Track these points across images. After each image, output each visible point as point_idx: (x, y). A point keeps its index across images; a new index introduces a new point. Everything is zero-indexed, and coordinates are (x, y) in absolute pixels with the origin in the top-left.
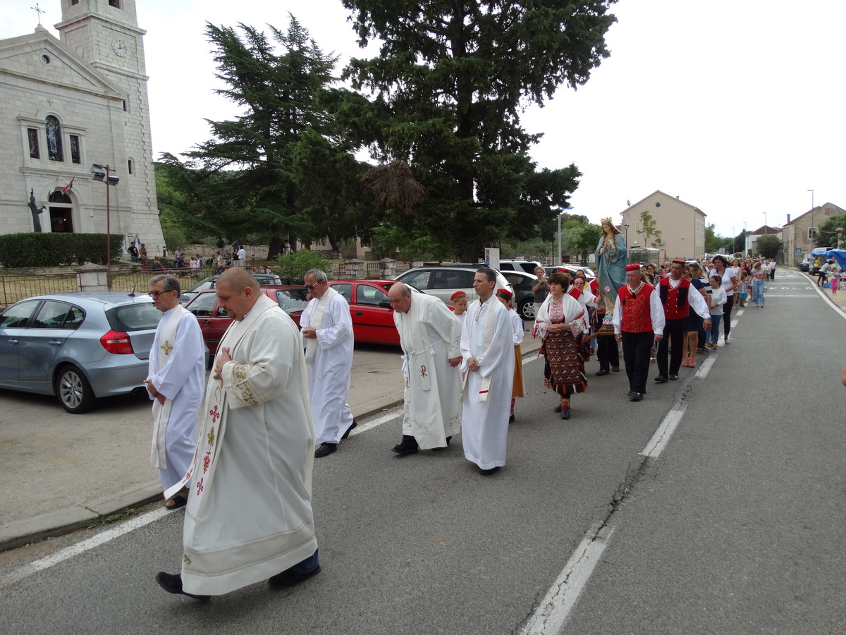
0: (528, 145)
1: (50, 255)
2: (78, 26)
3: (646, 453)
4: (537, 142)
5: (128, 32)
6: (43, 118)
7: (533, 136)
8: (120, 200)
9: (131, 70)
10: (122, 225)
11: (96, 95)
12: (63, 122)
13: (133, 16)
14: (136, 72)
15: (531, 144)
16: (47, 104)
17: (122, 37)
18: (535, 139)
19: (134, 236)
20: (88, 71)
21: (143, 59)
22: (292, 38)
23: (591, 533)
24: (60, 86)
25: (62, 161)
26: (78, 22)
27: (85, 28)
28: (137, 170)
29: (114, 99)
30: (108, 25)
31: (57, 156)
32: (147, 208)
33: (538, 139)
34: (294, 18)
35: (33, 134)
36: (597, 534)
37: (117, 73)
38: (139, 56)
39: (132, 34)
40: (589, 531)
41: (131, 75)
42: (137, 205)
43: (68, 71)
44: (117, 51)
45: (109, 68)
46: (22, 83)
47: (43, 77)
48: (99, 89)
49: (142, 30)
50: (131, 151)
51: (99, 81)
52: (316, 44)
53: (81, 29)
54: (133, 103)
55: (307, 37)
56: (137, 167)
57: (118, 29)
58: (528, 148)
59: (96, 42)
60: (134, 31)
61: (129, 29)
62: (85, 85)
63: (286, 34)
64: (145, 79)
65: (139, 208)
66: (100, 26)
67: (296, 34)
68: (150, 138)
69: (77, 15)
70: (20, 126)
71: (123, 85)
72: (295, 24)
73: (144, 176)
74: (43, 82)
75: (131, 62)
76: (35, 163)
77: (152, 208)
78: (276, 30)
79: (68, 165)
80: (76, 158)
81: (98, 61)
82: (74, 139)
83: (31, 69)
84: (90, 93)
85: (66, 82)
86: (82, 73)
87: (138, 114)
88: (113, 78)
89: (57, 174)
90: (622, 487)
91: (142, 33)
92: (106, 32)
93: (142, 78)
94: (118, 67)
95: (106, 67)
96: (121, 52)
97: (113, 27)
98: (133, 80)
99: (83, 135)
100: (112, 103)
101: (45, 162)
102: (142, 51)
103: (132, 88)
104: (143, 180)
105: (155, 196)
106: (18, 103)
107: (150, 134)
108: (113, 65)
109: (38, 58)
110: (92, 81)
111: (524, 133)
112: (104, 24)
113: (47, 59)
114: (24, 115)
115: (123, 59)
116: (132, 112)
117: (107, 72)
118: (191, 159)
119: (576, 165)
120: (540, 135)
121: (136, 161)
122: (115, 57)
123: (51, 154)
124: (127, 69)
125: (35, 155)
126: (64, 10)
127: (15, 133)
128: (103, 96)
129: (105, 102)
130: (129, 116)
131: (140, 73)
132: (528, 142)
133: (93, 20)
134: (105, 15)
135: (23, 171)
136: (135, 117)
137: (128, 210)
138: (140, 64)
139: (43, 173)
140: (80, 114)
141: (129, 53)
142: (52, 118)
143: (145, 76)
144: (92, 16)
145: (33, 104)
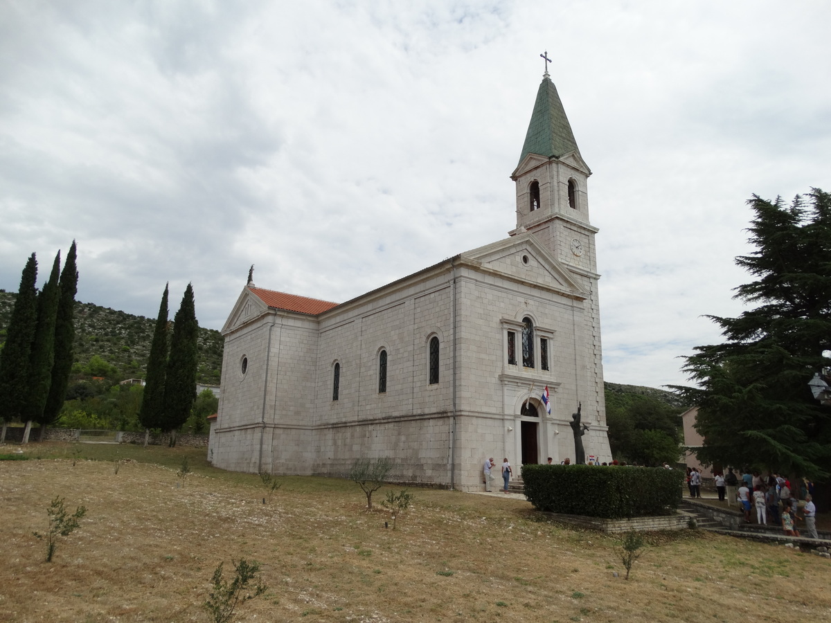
2: (537, 229)
5: (583, 232)
6: (520, 320)
9: (585, 269)
11: (563, 295)
12: (537, 323)
13: (587, 216)
14: (589, 270)
16: (524, 306)
17: (577, 236)
20: (555, 269)
21: (595, 257)
24: (535, 286)
25: (533, 368)
27: (546, 230)
29: (577, 298)
30: (569, 226)
31: (529, 362)
32: (597, 423)
35: (511, 335)
37: (574, 272)
38: (591, 255)
39: (587, 233)
41: (586, 273)
42: (591, 421)
43: (542, 271)
44: (575, 250)
46: (507, 284)
47: (523, 277)
48: (565, 289)
49: (595, 228)
51: (568, 282)
53: (541, 232)
57: (575, 229)
59: (558, 243)
60: (589, 230)
61: (584, 228)
62: (554, 285)
64: (596, 277)
65: (592, 423)
66: (562, 227)
69: (537, 219)
70: (502, 329)
74: (522, 283)
75: (585, 261)
76: (512, 370)
77: (602, 424)
79: (536, 373)
80: (545, 367)
81: (562, 261)
82: (544, 342)
83: (514, 269)
84: (558, 293)
85: (540, 281)
86: (553, 273)
87: (590, 315)
89: (530, 383)
91: (594, 231)
92: (567, 232)
93: (594, 276)
94: (574, 265)
95: (568, 267)
96: (577, 252)
97: (573, 227)
98: (586, 279)
99: (552, 339)
101: (519, 370)
102: (594, 249)
106: (502, 305)
108: (572, 264)
109: (519, 259)
110: (560, 279)
112: (565, 224)
113: (525, 259)
114: (506, 317)
115: (578, 258)
122: (573, 256)
123: (524, 360)
124: (582, 268)
125: (512, 361)
126: (520, 217)
127: (498, 336)
128: (568, 296)
130: (583, 317)
131: (592, 271)
133: (556, 221)
134: (567, 215)
135: (503, 378)
136: (587, 318)
138: (592, 263)
139: (518, 381)
140: (549, 315)
141: (583, 252)
142: (527, 320)
143: (596, 275)
144: (557, 217)
145: (516, 306)
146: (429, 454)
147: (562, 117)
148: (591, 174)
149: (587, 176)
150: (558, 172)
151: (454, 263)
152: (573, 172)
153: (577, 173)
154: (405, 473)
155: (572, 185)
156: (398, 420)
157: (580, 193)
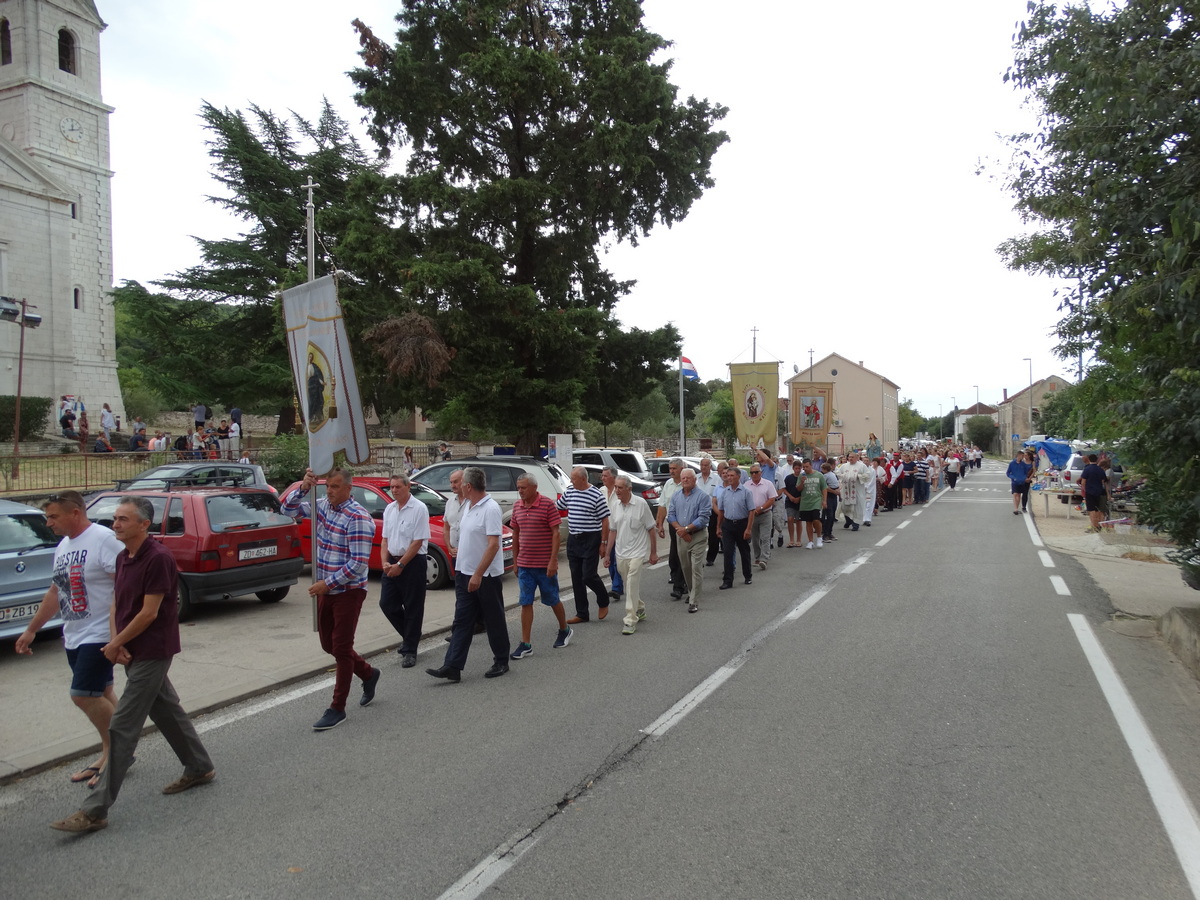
0: (616, 296)
2: (9, 94)
3: (648, 730)
4: (628, 292)
5: (86, 109)
7: (622, 284)
8: (57, 346)
9: (88, 162)
10: (58, 382)
11: (30, 194)
13: (96, 86)
14: (94, 164)
15: (619, 294)
17: (76, 115)
18: (625, 287)
19: (76, 398)
20: (19, 160)
21: (107, 146)
22: (324, 132)
23: (504, 848)
26: (10, 89)
27: (20, 99)
28: (87, 304)
29: (57, 200)
30: (56, 97)
32: (99, 359)
33: (629, 288)
34: (328, 106)
36: (512, 848)
37: (65, 164)
38: (101, 142)
39: (93, 111)
40: (504, 845)
41: (88, 168)
42: (84, 354)
44: (67, 133)
45: (53, 157)
48: (38, 188)
49: (108, 107)
50: (77, 278)
51: (35, 175)
52: (357, 142)
53: (13, 100)
54: (87, 208)
55: (345, 132)
56: (87, 299)
57: (71, 103)
58: (616, 300)
59: (36, 120)
60: (96, 108)
61: (88, 104)
62: (13, 179)
63: (315, 126)
64: (108, 174)
65: (87, 358)
66: (42, 98)
67: (330, 127)
68: (110, 257)
69: (8, 79)
71: (72, 183)
72: (329, 113)
73: (97, 312)
75: (88, 150)
77: (108, 359)
78: (301, 120)
81: (36, 145)
84: (20, 191)
86: (8, 161)
87: (94, 223)
88: (58, 171)
90: (587, 780)
91: (108, 111)
92: (53, 107)
93: (104, 173)
94: (67, 156)
95: (48, 155)
96: (73, 136)
97: (64, 100)
98: (89, 175)
99: (5, 251)
100: (53, 207)
102: (107, 135)
103: (88, 186)
104: (97, 317)
105: (113, 342)
107: (111, 253)
108: (59, 153)
110: (24, 173)
111: (611, 279)
112: (49, 95)
115: (75, 146)
116: (85, 220)
117: (49, 163)
118: (165, 291)
119: (674, 325)
120: (632, 283)
121: (86, 290)
122: (64, 142)
124: (80, 159)
128: (40, 197)
129: (42, 204)
130: (80, 225)
131: (101, 166)
132: (615, 291)
133: (32, 88)
134: (52, 82)
136: (89, 228)
137: (69, 360)
138: (102, 154)
140: (2, 219)
141: (85, 138)
143: (110, 171)
144: (31, 83)
148: (106, 26)
149: (101, 30)
150: (37, 14)
152: (68, 18)
153: (77, 20)
155: (66, 41)
157: (83, 52)
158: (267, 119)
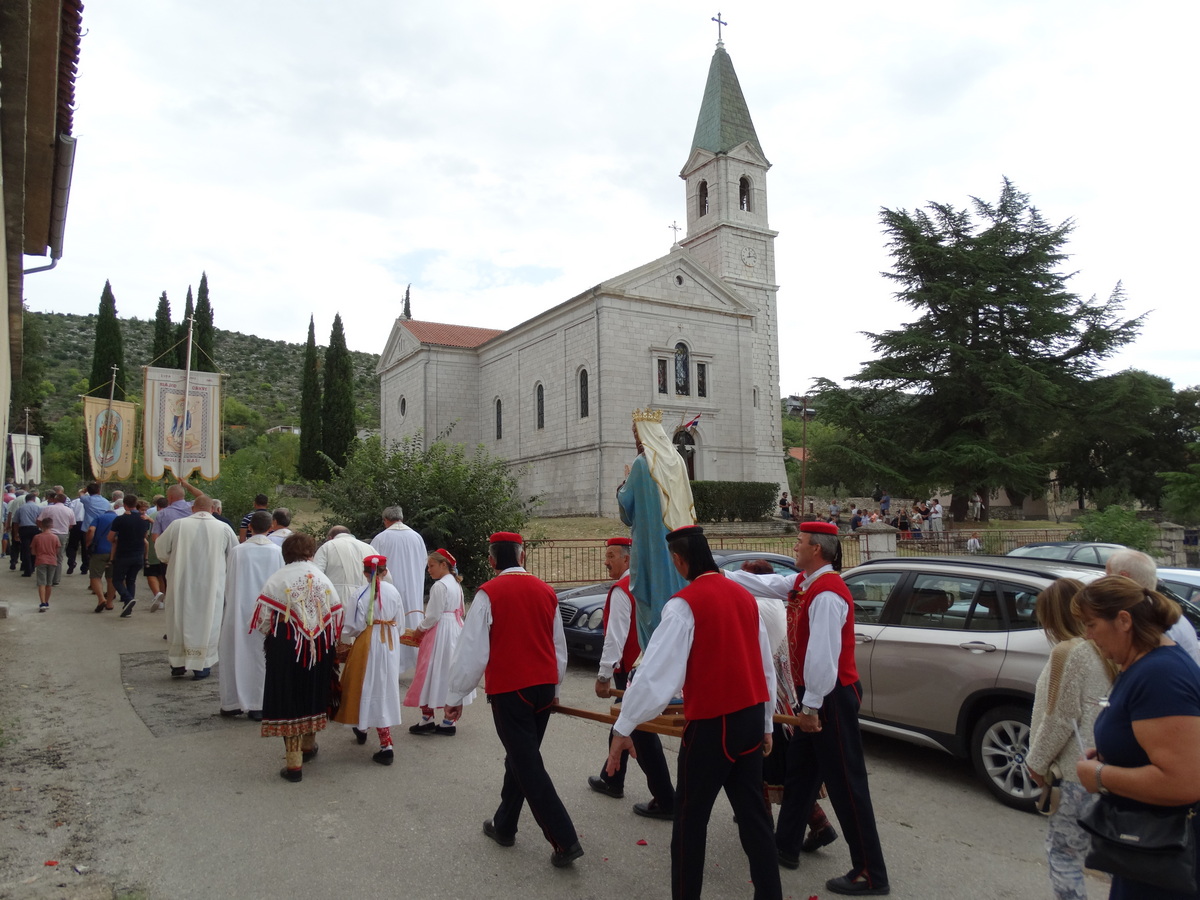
1: (705, 508)
2: (706, 238)
5: (758, 237)
6: (672, 346)
8: (745, 439)
9: (760, 281)
10: (745, 471)
11: (726, 314)
12: (692, 349)
13: (764, 217)
14: (764, 282)
16: (677, 330)
17: (751, 244)
20: (717, 288)
21: (773, 266)
22: (1003, 210)
24: (691, 309)
25: (688, 394)
26: (707, 234)
27: (714, 240)
28: (761, 402)
29: (743, 317)
30: (739, 233)
31: (683, 389)
32: (770, 449)
34: (1008, 183)
35: (662, 363)
37: (745, 286)
38: (769, 263)
39: (763, 238)
41: (760, 286)
42: (762, 447)
43: (699, 290)
44: (746, 260)
45: (738, 281)
46: (656, 309)
47: (676, 300)
48: (729, 308)
49: (773, 232)
50: (758, 380)
51: (729, 298)
52: (1038, 213)
53: (711, 241)
54: (760, 317)
55: (1024, 205)
56: (762, 398)
57: (748, 235)
59: (726, 254)
60: (765, 235)
61: (760, 233)
62: (715, 305)
63: (996, 206)
64: (775, 289)
65: (762, 449)
66: (731, 235)
67: (1010, 203)
68: (777, 361)
69: (704, 227)
70: (651, 357)
71: (751, 298)
72: (1009, 191)
73: (769, 408)
74: (675, 306)
75: (760, 271)
76: (662, 399)
77: (777, 449)
78: (982, 203)
79: (693, 400)
80: (702, 392)
81: (727, 275)
82: (702, 367)
83: (665, 292)
84: (720, 313)
85: (697, 303)
86: (713, 291)
87: (765, 332)
88: (741, 291)
89: (683, 411)
91: (773, 235)
92: (736, 241)
93: (772, 288)
94: (746, 279)
95: (734, 281)
96: (750, 261)
97: (744, 234)
98: (761, 292)
99: (710, 363)
100: (741, 322)
101: (672, 398)
102: (773, 256)
103: (761, 302)
104: (768, 413)
105: (781, 434)
106: (651, 332)
107: (778, 356)
108: (741, 277)
109: (672, 280)
110: (723, 299)
112: (734, 232)
113: (680, 280)
114: (656, 345)
115: (751, 269)
116: (759, 331)
117: (734, 287)
121: (761, 390)
122: (744, 268)
123: (678, 387)
124: (755, 280)
125: (663, 389)
126: (690, 224)
127: (647, 365)
128: (732, 315)
129: (732, 321)
130: (756, 335)
131: (770, 283)
133: (724, 229)
134: (737, 221)
136: (762, 336)
137: (753, 452)
138: (770, 273)
139: (671, 410)
140: (708, 339)
141: (758, 261)
142: (682, 346)
143: (774, 286)
144: (724, 225)
145: (665, 331)
146: (582, 486)
147: (737, 98)
148: (770, 166)
149: (766, 170)
150: (726, 170)
151: (595, 293)
152: (746, 167)
153: (752, 168)
154: (563, 506)
155: (745, 184)
156: (554, 455)
157: (756, 191)
158: (945, 211)
